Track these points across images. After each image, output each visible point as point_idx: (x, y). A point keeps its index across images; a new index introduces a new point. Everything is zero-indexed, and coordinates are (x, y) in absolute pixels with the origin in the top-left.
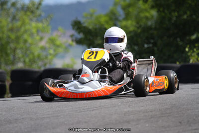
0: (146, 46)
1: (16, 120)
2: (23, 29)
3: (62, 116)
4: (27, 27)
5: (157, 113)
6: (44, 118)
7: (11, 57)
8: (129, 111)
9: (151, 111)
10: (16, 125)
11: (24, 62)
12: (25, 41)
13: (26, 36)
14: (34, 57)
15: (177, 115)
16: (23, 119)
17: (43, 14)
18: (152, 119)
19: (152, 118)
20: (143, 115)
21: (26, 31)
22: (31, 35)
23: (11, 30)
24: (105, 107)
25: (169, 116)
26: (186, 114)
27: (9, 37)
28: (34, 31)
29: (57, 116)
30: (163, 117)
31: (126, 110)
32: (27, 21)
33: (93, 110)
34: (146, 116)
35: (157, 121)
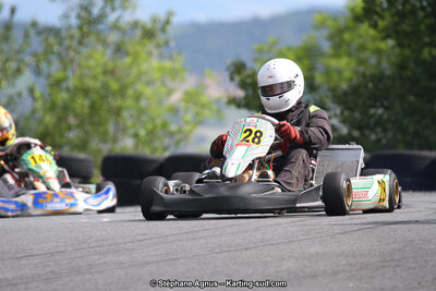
0: (372, 111)
1: (90, 265)
2: (134, 71)
4: (144, 67)
5: (374, 260)
6: (147, 263)
7: (111, 128)
8: (317, 253)
9: (362, 255)
10: (89, 276)
11: (136, 136)
12: (139, 96)
13: (140, 87)
14: (155, 127)
15: (413, 266)
16: (105, 263)
18: (363, 272)
19: (362, 269)
20: (344, 262)
21: (139, 76)
24: (272, 242)
25: (397, 266)
26: (431, 263)
27: (105, 86)
28: (156, 75)
29: (174, 259)
30: (384, 267)
31: (312, 250)
33: (246, 249)
34: (351, 265)
35: (372, 277)
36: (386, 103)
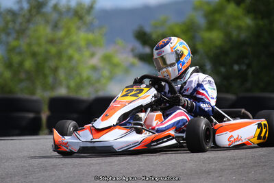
0: (236, 67)
2: (67, 41)
3: (117, 163)
4: (74, 38)
5: (249, 162)
6: (93, 164)
7: (50, 80)
8: (209, 158)
9: (240, 159)
11: (68, 87)
12: (70, 58)
13: (71, 51)
16: (63, 164)
17: (96, 22)
18: (242, 169)
19: (241, 167)
20: (229, 163)
21: (71, 44)
22: (79, 49)
23: (52, 42)
25: (265, 165)
27: (47, 52)
28: (83, 43)
30: (256, 166)
32: (73, 29)
34: (232, 165)
35: (248, 173)
36: (247, 61)
